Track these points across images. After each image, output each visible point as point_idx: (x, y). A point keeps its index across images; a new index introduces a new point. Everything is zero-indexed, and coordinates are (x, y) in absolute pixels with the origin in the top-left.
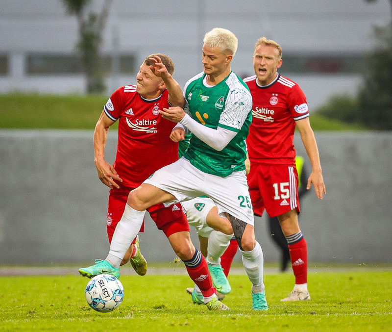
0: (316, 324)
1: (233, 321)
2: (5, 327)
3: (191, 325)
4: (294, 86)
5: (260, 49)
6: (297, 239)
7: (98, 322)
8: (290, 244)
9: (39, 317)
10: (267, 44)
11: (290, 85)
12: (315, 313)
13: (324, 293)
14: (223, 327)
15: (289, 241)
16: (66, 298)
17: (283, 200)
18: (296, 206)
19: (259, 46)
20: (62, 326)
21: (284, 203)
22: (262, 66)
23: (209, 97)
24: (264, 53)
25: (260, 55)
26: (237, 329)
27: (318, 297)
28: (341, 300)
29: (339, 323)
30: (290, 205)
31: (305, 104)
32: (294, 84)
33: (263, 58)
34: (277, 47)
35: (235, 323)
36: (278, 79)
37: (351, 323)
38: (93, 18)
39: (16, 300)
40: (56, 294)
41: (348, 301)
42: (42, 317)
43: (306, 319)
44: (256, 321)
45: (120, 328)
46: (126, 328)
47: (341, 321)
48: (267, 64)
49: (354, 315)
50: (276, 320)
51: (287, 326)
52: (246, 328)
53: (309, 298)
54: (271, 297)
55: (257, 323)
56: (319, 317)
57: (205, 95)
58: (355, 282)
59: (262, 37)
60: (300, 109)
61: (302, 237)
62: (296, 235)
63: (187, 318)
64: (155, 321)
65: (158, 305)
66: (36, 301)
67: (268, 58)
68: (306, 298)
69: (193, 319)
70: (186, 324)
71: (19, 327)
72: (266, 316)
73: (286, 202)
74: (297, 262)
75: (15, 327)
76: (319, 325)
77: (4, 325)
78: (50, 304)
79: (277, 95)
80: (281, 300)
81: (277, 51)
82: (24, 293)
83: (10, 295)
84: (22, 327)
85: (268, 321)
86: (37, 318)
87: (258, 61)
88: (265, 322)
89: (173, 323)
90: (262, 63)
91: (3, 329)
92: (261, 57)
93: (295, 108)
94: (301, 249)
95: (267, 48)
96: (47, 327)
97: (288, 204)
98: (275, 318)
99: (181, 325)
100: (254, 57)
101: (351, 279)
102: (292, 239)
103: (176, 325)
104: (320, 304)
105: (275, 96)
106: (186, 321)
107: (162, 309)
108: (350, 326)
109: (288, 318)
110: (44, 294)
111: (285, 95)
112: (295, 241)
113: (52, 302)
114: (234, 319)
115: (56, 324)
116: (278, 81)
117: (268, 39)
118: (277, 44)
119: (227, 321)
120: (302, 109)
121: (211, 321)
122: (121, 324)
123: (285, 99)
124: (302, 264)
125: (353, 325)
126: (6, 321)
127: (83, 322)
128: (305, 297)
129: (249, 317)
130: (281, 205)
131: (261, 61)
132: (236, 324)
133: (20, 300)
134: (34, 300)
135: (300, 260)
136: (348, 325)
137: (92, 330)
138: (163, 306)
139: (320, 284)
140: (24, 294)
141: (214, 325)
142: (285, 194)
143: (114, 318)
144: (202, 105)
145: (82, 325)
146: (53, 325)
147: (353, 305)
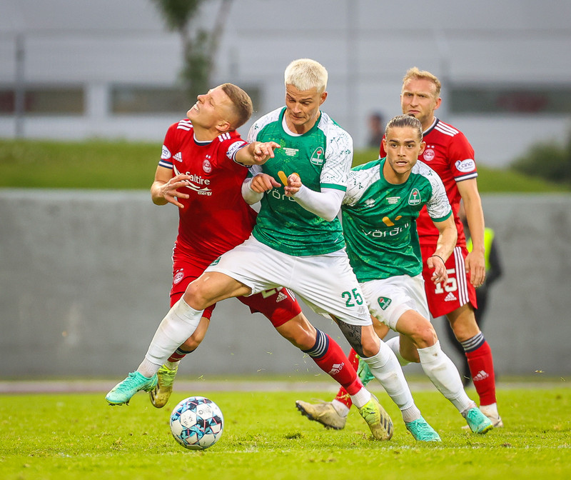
0: (509, 460)
1: (395, 456)
2: (80, 463)
3: (338, 461)
4: (457, 134)
5: (410, 84)
6: (476, 345)
7: (209, 457)
8: (467, 351)
9: (127, 450)
10: (420, 77)
11: (452, 132)
12: (509, 445)
13: (522, 418)
14: (381, 464)
15: (466, 347)
16: (164, 423)
17: (448, 293)
18: (468, 301)
19: (409, 79)
20: (158, 462)
21: (451, 297)
22: (413, 107)
23: (298, 150)
24: (416, 89)
25: (411, 92)
26: (402, 468)
27: (513, 423)
28: (545, 428)
29: (542, 459)
30: (458, 300)
31: (471, 160)
32: (458, 132)
33: (415, 96)
34: (433, 81)
35: (399, 458)
36: (435, 125)
37: (559, 459)
38: (202, 36)
39: (95, 426)
40: (150, 418)
41: (555, 428)
42: (131, 449)
43: (497, 453)
44: (427, 456)
45: (238, 466)
46: (248, 466)
47: (545, 456)
48: (420, 104)
49: (564, 448)
50: (456, 455)
51: (471, 463)
52: (413, 466)
53: (501, 424)
54: (449, 422)
55: (429, 459)
56: (515, 451)
57: (291, 148)
58: (565, 402)
59: (413, 67)
60: (464, 166)
61: (483, 341)
62: (474, 338)
63: (332, 452)
64: (287, 456)
65: (292, 433)
66: (123, 428)
67: (421, 96)
68: (497, 424)
69: (340, 453)
70: (331, 461)
71: (99, 464)
72: (441, 449)
73: (453, 296)
74: (479, 375)
75: (93, 464)
76: (515, 462)
77: (79, 460)
78: (142, 433)
79: (433, 147)
80: (462, 428)
81: (433, 87)
82: (107, 416)
83: (87, 419)
84: (104, 463)
85: (443, 457)
86: (124, 451)
87: (408, 101)
88: (439, 457)
89: (312, 458)
90: (414, 104)
91: (78, 466)
92: (412, 95)
93: (457, 164)
94: (482, 357)
95: (420, 82)
96: (139, 463)
97: (455, 299)
98: (453, 453)
99: (323, 461)
100: (402, 95)
101: (559, 397)
102: (469, 345)
103: (316, 461)
104: (516, 433)
105: (431, 148)
106: (331, 457)
107: (298, 440)
108: (557, 464)
109: (472, 453)
110: (134, 419)
111: (444, 147)
112: (473, 347)
113: (146, 429)
114: (397, 453)
115: (150, 460)
116: (436, 128)
117: (420, 70)
118: (434, 77)
119: (388, 456)
120: (466, 166)
121: (365, 456)
122: (241, 460)
123: (444, 152)
124: (487, 378)
125: (562, 462)
126: (82, 455)
127: (188, 457)
128: (495, 423)
129: (418, 450)
130: (446, 300)
131: (412, 101)
132: (400, 460)
133: (101, 427)
134: (120, 427)
135: (483, 373)
136: (555, 462)
137: (200, 469)
138: (299, 435)
139: (516, 405)
140: (107, 418)
141: (369, 462)
142: (450, 285)
143: (230, 452)
144: (287, 161)
145: (187, 461)
146: (147, 462)
147: (562, 434)
